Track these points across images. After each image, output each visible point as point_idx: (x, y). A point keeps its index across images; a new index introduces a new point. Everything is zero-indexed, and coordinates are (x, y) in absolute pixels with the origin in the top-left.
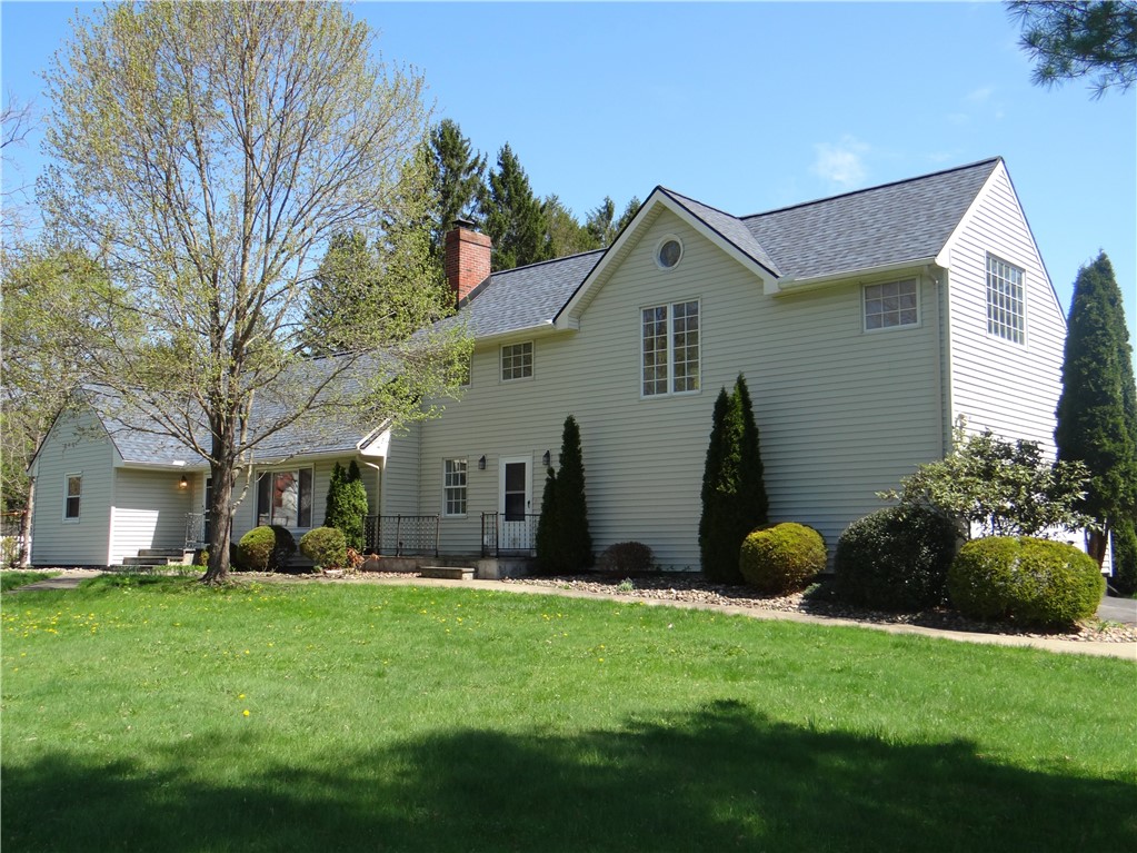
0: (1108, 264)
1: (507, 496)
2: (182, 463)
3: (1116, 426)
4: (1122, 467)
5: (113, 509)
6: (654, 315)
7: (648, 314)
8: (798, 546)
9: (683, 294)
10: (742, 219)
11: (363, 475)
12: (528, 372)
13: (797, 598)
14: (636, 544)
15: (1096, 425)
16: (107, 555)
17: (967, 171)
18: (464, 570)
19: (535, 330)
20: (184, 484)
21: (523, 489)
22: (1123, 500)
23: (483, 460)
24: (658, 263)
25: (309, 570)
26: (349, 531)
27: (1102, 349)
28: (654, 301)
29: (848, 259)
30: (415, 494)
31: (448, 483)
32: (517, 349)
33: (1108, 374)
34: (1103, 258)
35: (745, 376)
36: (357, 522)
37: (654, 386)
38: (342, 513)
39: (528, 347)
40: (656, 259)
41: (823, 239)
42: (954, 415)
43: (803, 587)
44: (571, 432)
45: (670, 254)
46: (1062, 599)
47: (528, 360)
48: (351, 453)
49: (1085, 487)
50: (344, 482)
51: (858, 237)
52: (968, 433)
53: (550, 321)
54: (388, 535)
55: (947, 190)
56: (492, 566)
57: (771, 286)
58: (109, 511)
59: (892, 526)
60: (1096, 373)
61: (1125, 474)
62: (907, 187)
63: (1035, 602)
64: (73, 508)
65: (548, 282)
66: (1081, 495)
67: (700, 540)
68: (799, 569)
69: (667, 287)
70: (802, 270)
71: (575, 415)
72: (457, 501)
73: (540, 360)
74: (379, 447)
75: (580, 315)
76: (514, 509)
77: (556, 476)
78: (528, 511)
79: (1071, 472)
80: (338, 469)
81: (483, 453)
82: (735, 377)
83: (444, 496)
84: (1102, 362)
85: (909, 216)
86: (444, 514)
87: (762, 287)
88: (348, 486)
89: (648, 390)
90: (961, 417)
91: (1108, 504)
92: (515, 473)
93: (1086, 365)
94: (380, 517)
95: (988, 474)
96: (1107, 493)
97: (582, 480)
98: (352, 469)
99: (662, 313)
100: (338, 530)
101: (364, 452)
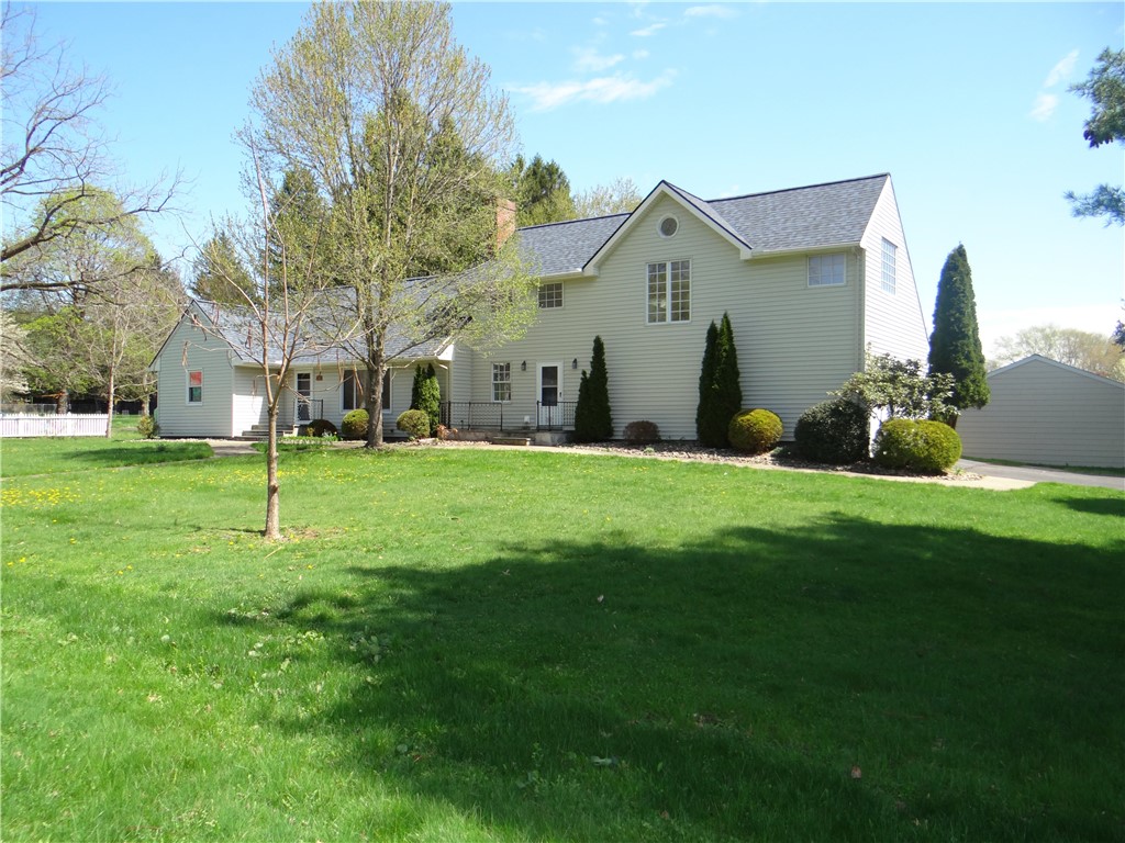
0: (964, 251)
1: (543, 389)
2: (279, 362)
3: (969, 352)
4: (972, 377)
5: (236, 395)
6: (657, 270)
7: (652, 268)
8: (768, 424)
9: (679, 255)
10: (708, 202)
11: (437, 373)
12: (559, 304)
13: (767, 456)
14: (647, 422)
15: (958, 352)
16: (231, 430)
17: (867, 181)
18: (524, 439)
19: (568, 275)
20: (280, 378)
21: (556, 384)
22: (972, 397)
23: (524, 364)
24: (660, 233)
25: (406, 439)
26: (430, 412)
27: (962, 305)
28: (657, 259)
29: (799, 238)
30: (470, 386)
31: (496, 380)
32: (550, 287)
33: (965, 320)
34: (961, 247)
35: (729, 312)
36: (435, 406)
37: (656, 316)
39: (559, 286)
40: (658, 228)
41: (776, 223)
42: (866, 342)
43: (771, 449)
44: (599, 347)
45: (669, 227)
46: (941, 455)
47: (559, 295)
48: (429, 358)
49: (952, 389)
50: (425, 378)
51: (800, 223)
52: (873, 354)
53: (580, 270)
54: (456, 414)
55: (856, 194)
56: (547, 437)
57: (745, 254)
58: (231, 398)
59: (835, 412)
60: (959, 320)
61: (973, 381)
62: (827, 188)
63: (925, 458)
64: (194, 395)
65: (565, 239)
66: (950, 394)
67: (697, 420)
68: (769, 438)
69: (668, 250)
70: (766, 244)
71: (601, 334)
72: (502, 391)
73: (568, 295)
74: (448, 354)
75: (599, 266)
76: (549, 397)
77: (588, 376)
78: (559, 399)
79: (944, 380)
80: (418, 369)
81: (524, 359)
82: (723, 313)
83: (492, 388)
84: (962, 313)
85: (834, 211)
86: (493, 400)
87: (739, 253)
88: (428, 381)
89: (652, 319)
90: (870, 343)
91: (963, 399)
92: (550, 374)
93: (953, 315)
94: (450, 403)
95: (893, 380)
96: (963, 393)
97: (606, 380)
98: (430, 369)
99: (663, 266)
100: (423, 412)
101: (440, 358)
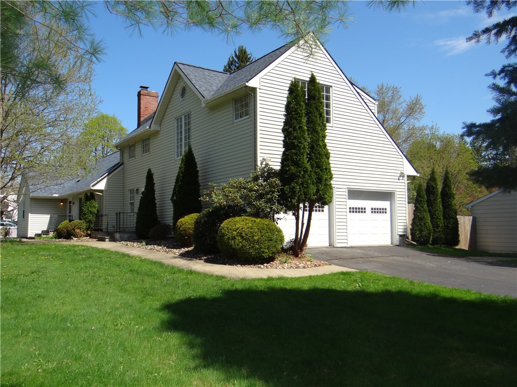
2: (57, 195)
5: (30, 214)
6: (179, 122)
9: (186, 110)
11: (95, 198)
12: (149, 150)
16: (27, 233)
18: (106, 237)
19: (145, 132)
20: (62, 204)
23: (137, 189)
24: (180, 97)
26: (88, 222)
28: (178, 115)
30: (122, 205)
31: (130, 200)
32: (146, 141)
37: (179, 153)
38: (85, 214)
39: (148, 139)
44: (150, 176)
46: (253, 247)
47: (149, 145)
48: (88, 189)
53: (148, 127)
58: (28, 215)
69: (182, 108)
71: (151, 168)
73: (151, 144)
74: (102, 186)
75: (160, 123)
80: (85, 195)
81: (138, 187)
83: (130, 206)
88: (89, 203)
94: (102, 215)
98: (91, 196)
99: (181, 119)
101: (94, 188)
